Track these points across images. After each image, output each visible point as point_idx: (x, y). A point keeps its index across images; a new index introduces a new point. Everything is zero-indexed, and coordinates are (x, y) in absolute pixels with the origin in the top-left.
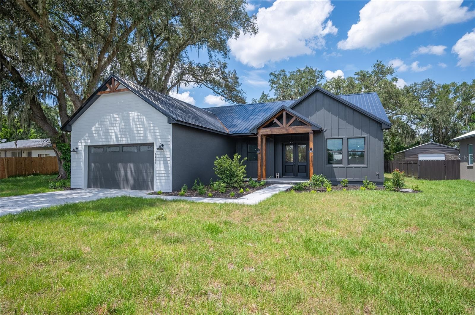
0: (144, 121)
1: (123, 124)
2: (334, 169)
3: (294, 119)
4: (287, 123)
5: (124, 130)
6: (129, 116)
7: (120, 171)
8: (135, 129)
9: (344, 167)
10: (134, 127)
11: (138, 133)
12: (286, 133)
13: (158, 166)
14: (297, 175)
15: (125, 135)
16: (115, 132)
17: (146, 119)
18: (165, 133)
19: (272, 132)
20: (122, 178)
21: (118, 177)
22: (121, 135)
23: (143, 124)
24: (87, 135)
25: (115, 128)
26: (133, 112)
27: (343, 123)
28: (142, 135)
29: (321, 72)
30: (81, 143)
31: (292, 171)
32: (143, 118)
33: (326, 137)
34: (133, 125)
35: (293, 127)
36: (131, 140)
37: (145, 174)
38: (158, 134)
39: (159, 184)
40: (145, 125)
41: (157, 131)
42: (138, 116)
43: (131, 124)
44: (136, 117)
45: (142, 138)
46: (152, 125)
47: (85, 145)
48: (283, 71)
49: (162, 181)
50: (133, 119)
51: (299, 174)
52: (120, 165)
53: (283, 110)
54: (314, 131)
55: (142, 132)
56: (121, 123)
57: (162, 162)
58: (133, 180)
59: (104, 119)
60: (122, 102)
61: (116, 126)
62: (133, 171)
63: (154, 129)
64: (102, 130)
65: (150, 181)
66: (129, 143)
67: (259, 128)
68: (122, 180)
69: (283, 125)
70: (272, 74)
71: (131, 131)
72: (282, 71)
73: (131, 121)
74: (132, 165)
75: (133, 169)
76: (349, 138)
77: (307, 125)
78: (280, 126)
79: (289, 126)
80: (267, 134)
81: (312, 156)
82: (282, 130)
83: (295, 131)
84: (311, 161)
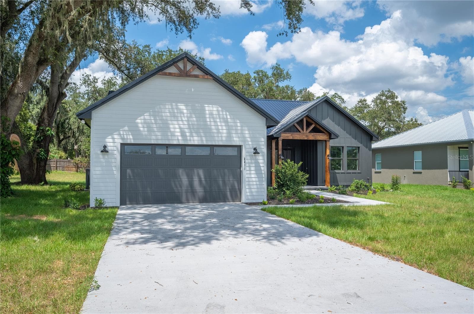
0: (227, 118)
1: (195, 119)
2: (337, 174)
3: (313, 125)
4: (307, 129)
5: (195, 127)
6: (205, 110)
7: (180, 179)
8: (213, 127)
9: (345, 173)
10: (213, 124)
11: (218, 132)
12: (306, 139)
13: (248, 172)
15: (198, 133)
16: (180, 128)
17: (230, 117)
18: (257, 135)
19: (293, 137)
20: (184, 189)
21: (176, 187)
22: (191, 133)
23: (226, 121)
24: (126, 128)
25: (181, 123)
26: (211, 106)
28: (224, 135)
30: (113, 138)
32: (226, 115)
34: (210, 122)
35: (312, 134)
36: (206, 141)
37: (221, 183)
38: (247, 136)
39: (248, 194)
40: (229, 123)
41: (247, 132)
42: (218, 111)
43: (208, 120)
44: (215, 113)
45: (224, 139)
46: (239, 124)
47: (122, 142)
49: (253, 190)
50: (211, 114)
52: (181, 171)
55: (225, 131)
56: (191, 117)
57: (253, 168)
58: (203, 191)
59: (160, 108)
60: (193, 90)
61: (182, 121)
62: (203, 179)
63: (242, 130)
64: (156, 123)
65: (228, 190)
66: (205, 143)
68: (184, 191)
69: (303, 131)
71: (207, 130)
73: (207, 116)
74: (201, 172)
75: (202, 177)
76: (347, 147)
77: (325, 133)
78: (300, 132)
79: (309, 132)
80: (288, 138)
81: (329, 162)
82: (302, 136)
83: (315, 138)
84: (328, 167)
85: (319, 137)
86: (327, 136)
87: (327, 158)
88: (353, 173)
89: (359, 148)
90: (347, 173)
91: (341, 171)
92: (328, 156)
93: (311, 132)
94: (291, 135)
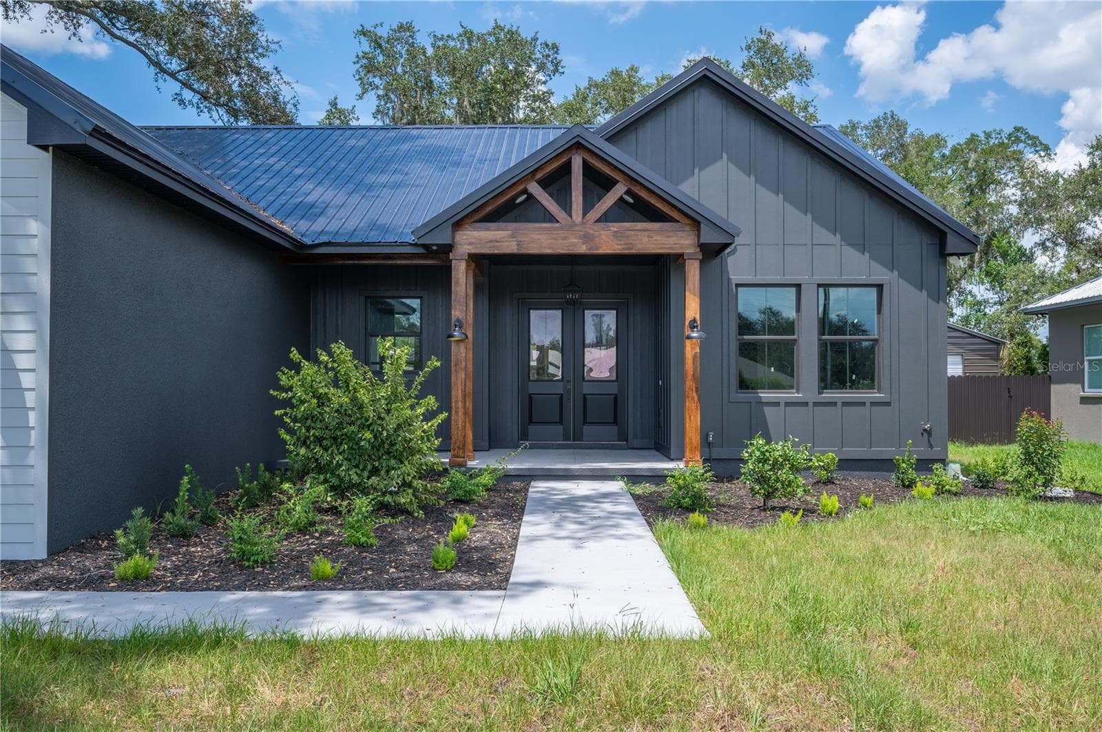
2: (767, 410)
3: (619, 190)
4: (587, 208)
12: (583, 249)
14: (578, 436)
19: (519, 244)
27: (800, 221)
29: (555, 48)
31: (557, 420)
33: (735, 278)
35: (615, 227)
48: (406, 28)
51: (586, 428)
53: (578, 146)
54: (703, 247)
67: (461, 219)
69: (570, 215)
70: (364, 33)
72: (401, 28)
76: (820, 285)
77: (675, 221)
78: (553, 220)
79: (596, 219)
80: (497, 250)
81: (696, 353)
82: (565, 238)
83: (626, 244)
84: (693, 374)
85: (646, 240)
86: (689, 233)
90: (818, 404)
91: (789, 394)
92: (693, 325)
93: (605, 218)
94: (513, 236)
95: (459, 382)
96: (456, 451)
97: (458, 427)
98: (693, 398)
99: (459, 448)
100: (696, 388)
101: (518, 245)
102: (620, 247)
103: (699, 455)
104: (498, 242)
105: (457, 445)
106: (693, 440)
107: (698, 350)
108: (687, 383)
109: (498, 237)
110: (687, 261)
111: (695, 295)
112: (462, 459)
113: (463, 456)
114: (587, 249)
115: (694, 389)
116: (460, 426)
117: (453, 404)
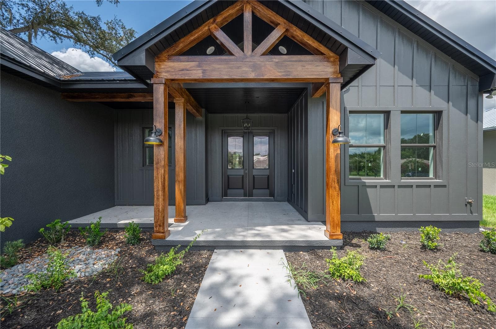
9: (393, 186)
12: (252, 76)
31: (241, 187)
51: (254, 191)
69: (242, 49)
76: (403, 112)
77: (322, 54)
78: (231, 54)
79: (262, 53)
80: (188, 76)
81: (337, 154)
82: (238, 68)
83: (284, 72)
84: (335, 170)
85: (300, 68)
86: (334, 63)
87: (331, 140)
88: (418, 186)
89: (438, 114)
90: (400, 187)
91: (381, 180)
92: (335, 132)
94: (199, 66)
95: (160, 176)
96: (158, 228)
97: (159, 210)
98: (335, 188)
99: (160, 226)
100: (338, 180)
101: (203, 73)
102: (279, 74)
103: (339, 230)
104: (188, 70)
105: (159, 223)
106: (335, 219)
107: (339, 152)
108: (331, 176)
109: (188, 67)
110: (331, 85)
111: (336, 110)
112: (162, 234)
113: (163, 231)
114: (255, 76)
115: (336, 181)
116: (161, 209)
117: (155, 193)
